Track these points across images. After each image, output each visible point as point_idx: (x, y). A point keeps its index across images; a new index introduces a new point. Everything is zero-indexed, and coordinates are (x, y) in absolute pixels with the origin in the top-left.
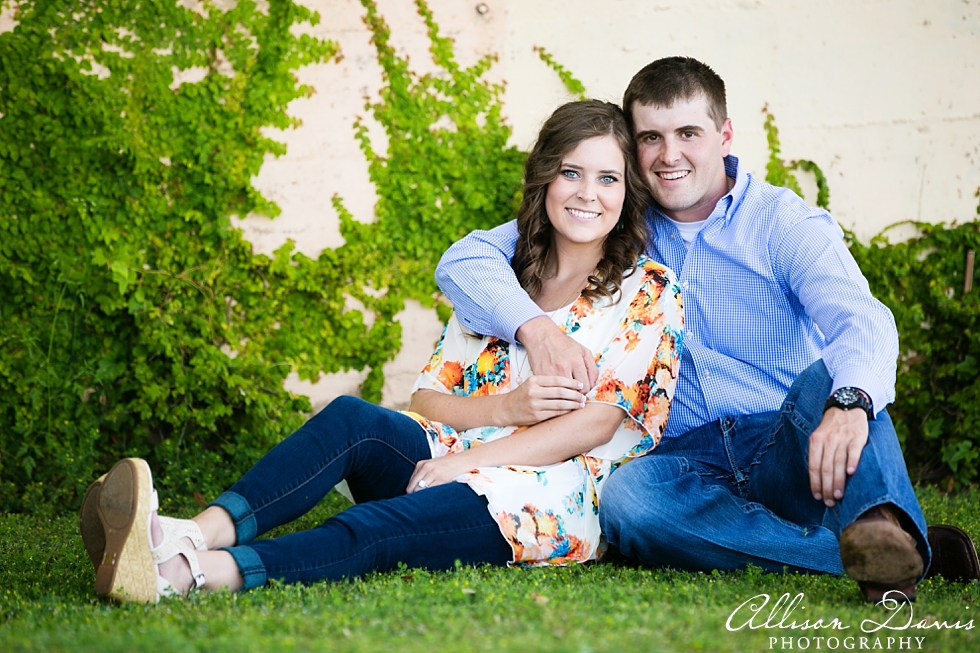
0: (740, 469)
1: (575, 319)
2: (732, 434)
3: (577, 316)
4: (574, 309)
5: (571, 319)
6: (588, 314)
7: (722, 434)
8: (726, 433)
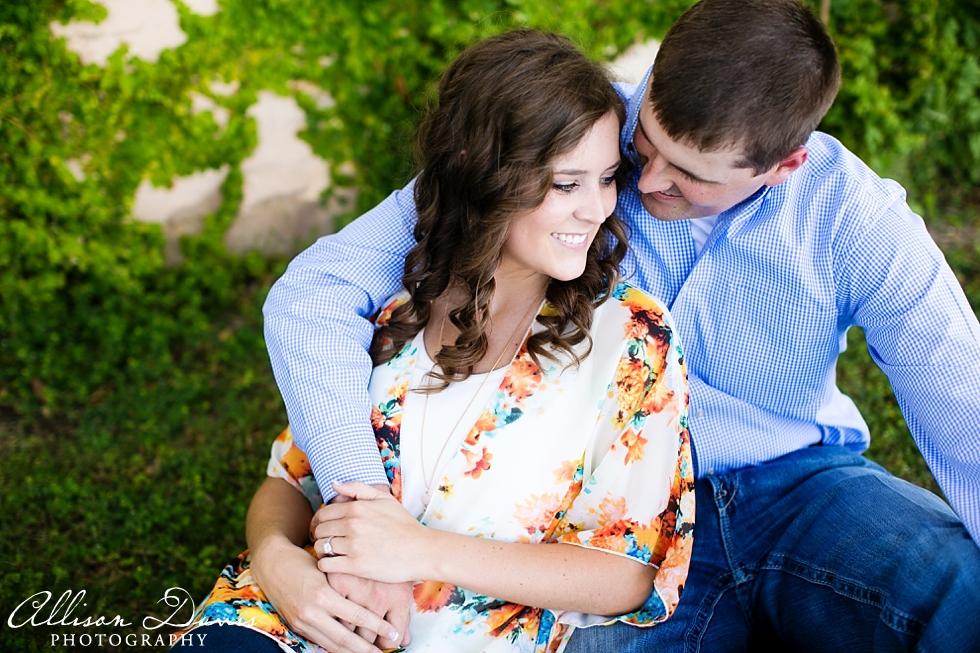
0: (741, 565)
1: (512, 403)
2: (731, 511)
3: (514, 397)
4: (506, 384)
5: (502, 402)
6: (534, 391)
7: (717, 513)
8: (722, 511)
